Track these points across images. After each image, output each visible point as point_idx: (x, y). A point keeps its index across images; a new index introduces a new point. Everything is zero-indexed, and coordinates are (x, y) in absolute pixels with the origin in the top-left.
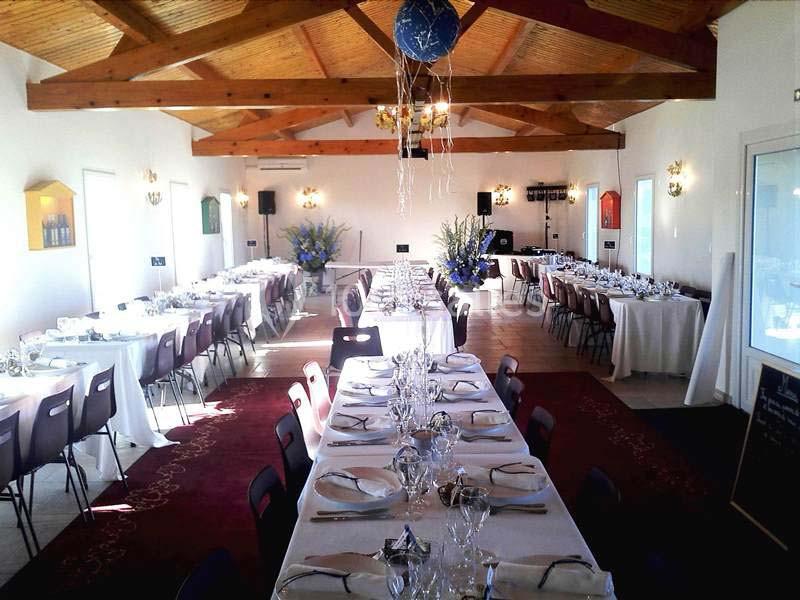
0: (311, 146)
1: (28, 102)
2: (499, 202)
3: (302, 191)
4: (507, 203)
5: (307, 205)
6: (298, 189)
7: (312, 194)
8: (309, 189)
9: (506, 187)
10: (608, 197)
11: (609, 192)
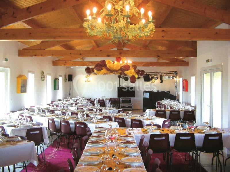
8: (87, 76)
10: (184, 81)
11: (185, 80)
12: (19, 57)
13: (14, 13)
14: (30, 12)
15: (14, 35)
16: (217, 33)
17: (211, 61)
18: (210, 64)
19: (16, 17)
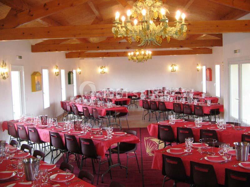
0: (105, 54)
1: (32, 49)
2: (172, 70)
3: (100, 67)
4: (175, 71)
5: (102, 72)
6: (98, 67)
7: (104, 68)
8: (102, 67)
9: (175, 65)
10: (208, 70)
11: (208, 68)
12: (32, 53)
13: (30, 11)
14: (48, 9)
15: (31, 34)
16: (246, 25)
17: (239, 52)
18: (238, 54)
19: (32, 15)
